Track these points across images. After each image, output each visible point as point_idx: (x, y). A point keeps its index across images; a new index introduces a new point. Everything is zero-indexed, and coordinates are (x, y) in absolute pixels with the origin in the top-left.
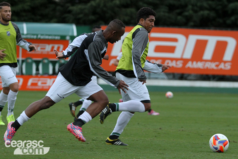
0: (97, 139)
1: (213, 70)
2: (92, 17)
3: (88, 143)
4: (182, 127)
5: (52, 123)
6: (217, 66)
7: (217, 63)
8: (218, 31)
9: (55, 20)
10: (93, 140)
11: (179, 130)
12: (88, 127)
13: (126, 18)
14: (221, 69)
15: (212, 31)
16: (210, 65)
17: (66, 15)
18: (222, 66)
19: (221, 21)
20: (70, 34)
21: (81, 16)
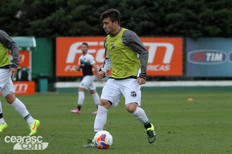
0: (56, 135)
1: (154, 72)
2: (49, 31)
3: (48, 139)
4: (129, 122)
5: (17, 123)
6: (158, 68)
7: (158, 66)
8: (158, 39)
9: (17, 34)
10: (52, 136)
11: (127, 125)
12: (48, 125)
13: (78, 30)
14: (162, 71)
15: (153, 38)
16: (152, 68)
17: (27, 29)
18: (162, 68)
19: (160, 29)
20: (31, 45)
21: (39, 29)
